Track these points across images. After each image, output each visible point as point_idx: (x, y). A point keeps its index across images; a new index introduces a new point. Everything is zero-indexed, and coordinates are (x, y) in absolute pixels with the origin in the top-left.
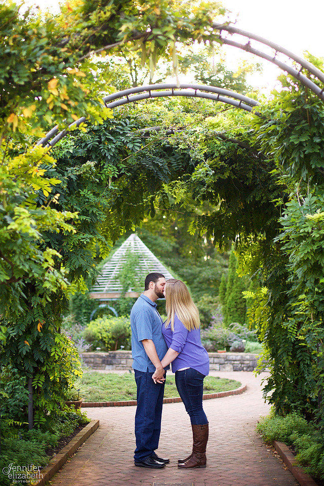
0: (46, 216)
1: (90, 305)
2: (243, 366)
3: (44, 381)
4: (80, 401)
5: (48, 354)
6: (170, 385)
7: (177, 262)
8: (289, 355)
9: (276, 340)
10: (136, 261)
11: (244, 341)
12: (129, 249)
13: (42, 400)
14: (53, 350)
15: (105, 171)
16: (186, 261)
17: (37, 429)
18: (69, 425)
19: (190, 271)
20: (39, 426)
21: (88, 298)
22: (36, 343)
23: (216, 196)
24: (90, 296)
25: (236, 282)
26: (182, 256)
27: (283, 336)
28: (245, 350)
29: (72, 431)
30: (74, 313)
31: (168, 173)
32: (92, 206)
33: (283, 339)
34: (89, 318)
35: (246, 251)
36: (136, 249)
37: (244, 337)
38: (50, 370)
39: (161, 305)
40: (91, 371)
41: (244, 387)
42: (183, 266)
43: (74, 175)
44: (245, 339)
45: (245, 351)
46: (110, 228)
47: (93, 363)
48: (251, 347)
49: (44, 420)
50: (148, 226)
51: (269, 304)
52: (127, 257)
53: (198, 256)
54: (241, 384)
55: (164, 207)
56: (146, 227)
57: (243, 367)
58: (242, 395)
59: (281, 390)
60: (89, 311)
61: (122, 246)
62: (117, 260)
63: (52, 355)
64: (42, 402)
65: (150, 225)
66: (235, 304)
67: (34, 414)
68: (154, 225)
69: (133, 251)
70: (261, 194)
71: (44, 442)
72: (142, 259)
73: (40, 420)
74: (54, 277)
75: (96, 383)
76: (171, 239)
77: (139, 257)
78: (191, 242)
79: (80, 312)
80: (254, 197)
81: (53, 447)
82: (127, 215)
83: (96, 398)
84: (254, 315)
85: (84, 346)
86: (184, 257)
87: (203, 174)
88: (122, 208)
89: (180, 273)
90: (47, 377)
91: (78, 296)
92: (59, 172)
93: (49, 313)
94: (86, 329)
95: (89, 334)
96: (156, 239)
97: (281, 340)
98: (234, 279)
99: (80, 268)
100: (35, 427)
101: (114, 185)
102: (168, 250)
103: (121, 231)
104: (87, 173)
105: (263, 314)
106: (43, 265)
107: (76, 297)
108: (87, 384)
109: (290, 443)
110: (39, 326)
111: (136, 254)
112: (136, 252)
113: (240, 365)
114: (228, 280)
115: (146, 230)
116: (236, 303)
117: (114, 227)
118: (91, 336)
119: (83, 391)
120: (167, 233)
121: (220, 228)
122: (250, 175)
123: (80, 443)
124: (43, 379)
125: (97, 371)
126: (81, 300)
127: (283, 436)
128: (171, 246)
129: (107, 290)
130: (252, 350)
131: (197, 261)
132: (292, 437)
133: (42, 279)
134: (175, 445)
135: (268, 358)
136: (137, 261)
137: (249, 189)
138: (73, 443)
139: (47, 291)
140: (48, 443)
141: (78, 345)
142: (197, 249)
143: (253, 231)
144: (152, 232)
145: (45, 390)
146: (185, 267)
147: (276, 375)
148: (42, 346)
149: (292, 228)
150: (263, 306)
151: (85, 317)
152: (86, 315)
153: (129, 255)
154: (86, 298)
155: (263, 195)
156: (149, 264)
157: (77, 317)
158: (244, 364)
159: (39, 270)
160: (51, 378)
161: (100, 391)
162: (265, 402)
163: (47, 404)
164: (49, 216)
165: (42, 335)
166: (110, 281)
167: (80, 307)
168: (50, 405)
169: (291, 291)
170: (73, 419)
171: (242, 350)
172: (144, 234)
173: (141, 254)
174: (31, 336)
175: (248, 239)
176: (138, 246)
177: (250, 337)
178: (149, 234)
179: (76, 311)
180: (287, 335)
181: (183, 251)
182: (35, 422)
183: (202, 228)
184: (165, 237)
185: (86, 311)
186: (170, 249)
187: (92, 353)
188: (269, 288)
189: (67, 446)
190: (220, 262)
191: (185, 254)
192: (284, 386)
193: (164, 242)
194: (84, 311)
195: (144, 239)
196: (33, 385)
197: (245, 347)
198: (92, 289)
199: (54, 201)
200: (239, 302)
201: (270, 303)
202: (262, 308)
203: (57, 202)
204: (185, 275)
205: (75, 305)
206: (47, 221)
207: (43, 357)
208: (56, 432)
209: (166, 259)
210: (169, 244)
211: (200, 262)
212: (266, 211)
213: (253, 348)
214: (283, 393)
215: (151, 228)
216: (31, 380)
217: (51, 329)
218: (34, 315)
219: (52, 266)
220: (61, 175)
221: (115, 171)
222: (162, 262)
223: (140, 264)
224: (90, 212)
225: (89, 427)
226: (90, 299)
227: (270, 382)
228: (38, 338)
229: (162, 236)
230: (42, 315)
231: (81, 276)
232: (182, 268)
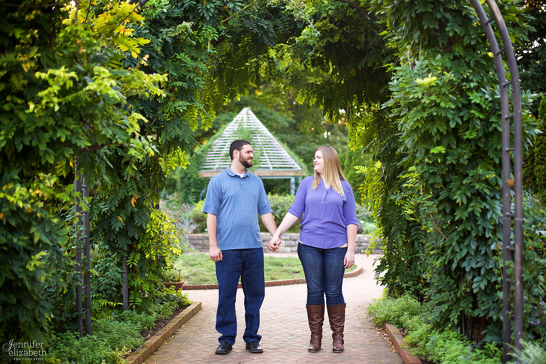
0: (133, 78)
1: (199, 184)
2: (360, 248)
3: (139, 259)
4: (182, 282)
5: (143, 231)
6: (280, 267)
7: (294, 138)
8: (403, 234)
9: (390, 218)
10: (248, 136)
11: (362, 222)
12: (242, 124)
13: (138, 280)
14: (148, 226)
15: (204, 34)
16: (304, 138)
17: (132, 310)
18: (168, 306)
19: (308, 148)
20: (134, 307)
21: (197, 176)
22: (130, 219)
23: (328, 62)
24: (199, 175)
25: (355, 159)
26: (299, 132)
27: (397, 213)
28: (363, 231)
29: (171, 313)
30: (182, 193)
31: (274, 37)
32: (189, 71)
33: (397, 216)
34: (199, 198)
35: (359, 122)
36: (249, 124)
37: (362, 218)
38: (146, 248)
39: (276, 185)
40: (197, 253)
41: (360, 269)
42: (300, 143)
43: (169, 37)
44: (363, 220)
45: (363, 233)
46: (212, 97)
47: (201, 245)
48: (369, 229)
49: (140, 301)
50: (263, 100)
51: (383, 179)
52: (239, 132)
53: (317, 132)
54: (357, 267)
55: (271, 74)
56: (261, 101)
57: (361, 250)
58: (356, 278)
59: (394, 270)
60: (199, 191)
61: (234, 121)
62: (228, 136)
63: (148, 231)
64: (138, 281)
65: (266, 99)
66: (353, 183)
67: (129, 294)
68: (270, 99)
69: (245, 126)
70: (374, 60)
71: (139, 323)
72: (255, 135)
73: (136, 301)
74: (141, 144)
75: (202, 264)
76: (288, 114)
77: (252, 133)
78: (310, 117)
79: (188, 191)
80: (366, 63)
81: (149, 329)
82: (230, 83)
83: (201, 280)
84: (367, 190)
85: (190, 226)
86: (302, 134)
87: (307, 35)
88: (224, 75)
89: (298, 151)
90: (143, 254)
91: (186, 175)
92: (153, 34)
93: (144, 187)
94: (194, 209)
95: (198, 214)
96: (271, 114)
97: (394, 217)
98: (353, 156)
99: (177, 138)
100: (131, 307)
101: (213, 48)
102: (284, 125)
103: (225, 101)
104: (182, 35)
105: (376, 190)
106: (127, 131)
107: (184, 176)
108: (192, 265)
109: (400, 325)
110: (133, 201)
111: (249, 129)
112: (248, 127)
113: (357, 247)
114: (347, 157)
115: (261, 104)
116: (354, 181)
117: (216, 96)
118: (199, 216)
119: (185, 272)
120: (283, 108)
121: (330, 97)
122: (362, 38)
123: (180, 325)
124: (138, 257)
125: (204, 253)
126: (189, 178)
127: (394, 318)
128: (287, 121)
129: (217, 168)
130: (371, 232)
131: (316, 138)
132: (402, 319)
133: (127, 145)
134: (280, 328)
135: (380, 237)
136: (250, 137)
137: (362, 54)
138: (171, 325)
139: (132, 159)
140: (143, 325)
141: (184, 225)
142: (316, 125)
143: (367, 101)
144: (267, 106)
145: (141, 268)
146: (303, 144)
147: (389, 255)
148: (137, 222)
149: (402, 94)
150: (376, 180)
151: (194, 197)
152: (195, 194)
153: (241, 131)
154: (195, 176)
155: (376, 60)
156: (262, 140)
157: (185, 196)
158: (361, 246)
159: (123, 136)
160: (146, 257)
161: (205, 273)
162: (377, 283)
163: (143, 284)
164: (135, 79)
165: (136, 210)
166: (221, 158)
167: (188, 187)
168: (147, 285)
169: (401, 162)
170: (172, 301)
171: (360, 231)
172: (259, 108)
173: (254, 129)
174: (124, 211)
175: (361, 110)
176: (251, 121)
177: (369, 218)
178: (264, 108)
179: (184, 190)
180: (401, 212)
181: (301, 127)
182: (131, 303)
183: (312, 97)
184: (281, 112)
185: (195, 190)
186: (287, 125)
187: (200, 235)
188: (383, 161)
189: (164, 328)
190: (340, 138)
191: (302, 131)
192: (397, 266)
193: (280, 118)
194: (193, 190)
195: (258, 114)
196: (128, 264)
197: (363, 229)
198: (201, 167)
199: (142, 63)
200: (357, 181)
201: (384, 177)
202: (375, 183)
203: (146, 64)
204: (303, 152)
205: (183, 185)
206: (134, 84)
207: (137, 234)
208: (153, 314)
209: (282, 136)
210: (284, 119)
211: (319, 139)
212: (380, 79)
213: (371, 229)
214: (397, 274)
215: (266, 102)
216: (125, 259)
217: (147, 204)
218: (128, 189)
219: (138, 132)
220: (155, 37)
221: (214, 33)
222: (277, 138)
223: (253, 140)
224: (187, 77)
225: (189, 309)
226: (200, 178)
227: (383, 262)
228: (132, 213)
229: (279, 110)
230: (136, 189)
231: (178, 147)
232: (299, 145)
